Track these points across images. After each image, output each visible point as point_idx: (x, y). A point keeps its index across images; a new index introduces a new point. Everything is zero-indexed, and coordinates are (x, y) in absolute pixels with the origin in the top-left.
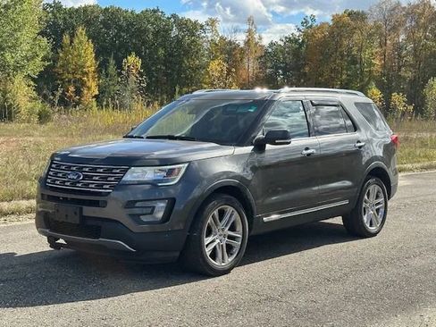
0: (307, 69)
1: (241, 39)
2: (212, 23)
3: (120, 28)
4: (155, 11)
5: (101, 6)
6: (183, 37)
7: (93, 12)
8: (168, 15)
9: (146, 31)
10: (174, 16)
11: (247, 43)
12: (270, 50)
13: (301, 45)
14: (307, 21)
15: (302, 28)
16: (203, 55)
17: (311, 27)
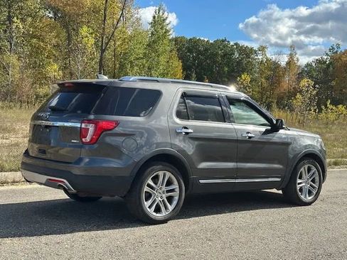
0: (334, 83)
1: (283, 61)
2: (262, 49)
3: (199, 53)
4: (223, 41)
5: (186, 37)
6: (242, 59)
7: (181, 42)
8: (232, 43)
9: (217, 54)
10: (236, 44)
11: (288, 63)
12: (306, 69)
13: (328, 66)
14: (333, 48)
15: (329, 53)
16: (255, 72)
17: (336, 52)
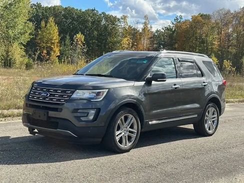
0: (177, 45)
1: (140, 27)
2: (124, 18)
3: (73, 19)
4: (93, 10)
5: (63, 6)
6: (108, 25)
7: (58, 10)
8: (100, 12)
9: (87, 21)
10: (103, 13)
11: (144, 30)
12: (156, 34)
13: (174, 32)
14: (177, 19)
15: (174, 22)
16: (119, 36)
17: (179, 22)
